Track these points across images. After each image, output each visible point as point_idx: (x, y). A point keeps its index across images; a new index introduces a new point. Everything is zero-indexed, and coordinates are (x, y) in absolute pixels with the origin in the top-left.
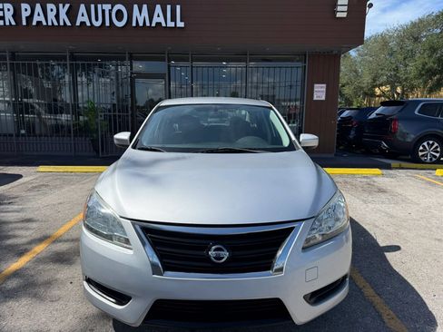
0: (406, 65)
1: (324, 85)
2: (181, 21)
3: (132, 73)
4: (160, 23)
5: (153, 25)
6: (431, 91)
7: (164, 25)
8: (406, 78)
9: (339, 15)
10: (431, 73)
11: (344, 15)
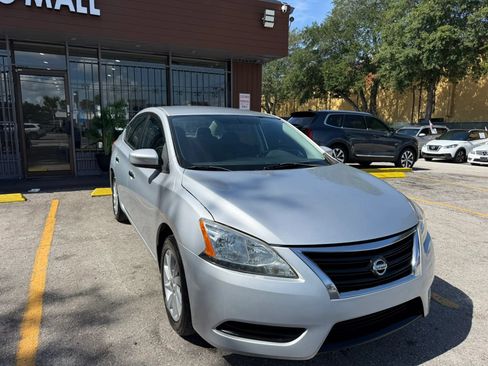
0: (277, 77)
1: (249, 95)
2: (96, 8)
3: (14, 67)
4: (67, 7)
5: (57, 7)
6: (302, 102)
7: (72, 9)
8: (280, 90)
9: (267, 25)
10: (302, 85)
11: (271, 25)
